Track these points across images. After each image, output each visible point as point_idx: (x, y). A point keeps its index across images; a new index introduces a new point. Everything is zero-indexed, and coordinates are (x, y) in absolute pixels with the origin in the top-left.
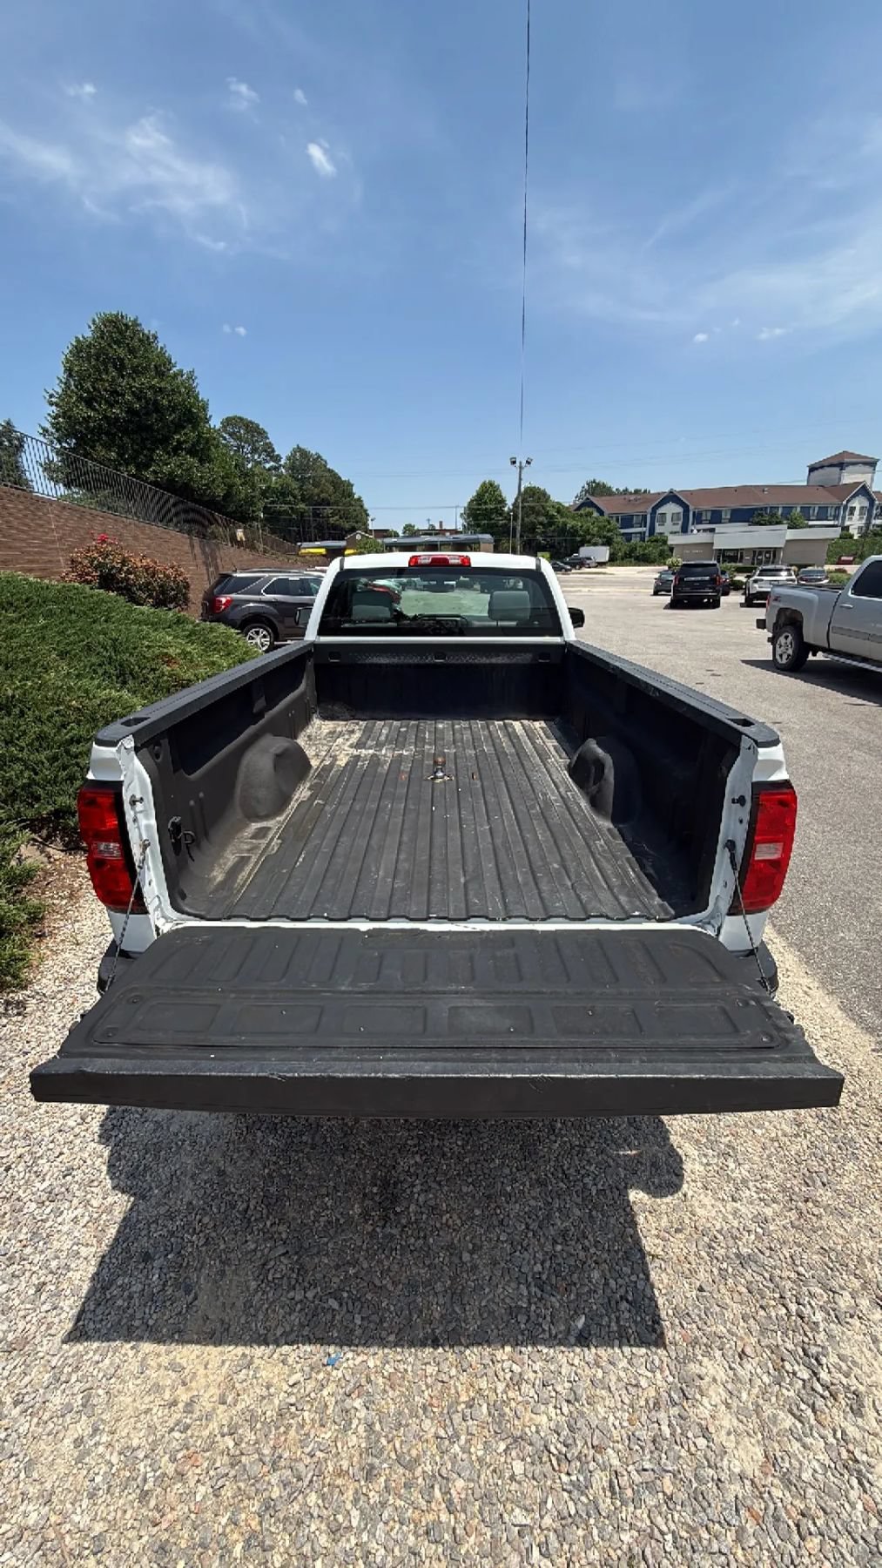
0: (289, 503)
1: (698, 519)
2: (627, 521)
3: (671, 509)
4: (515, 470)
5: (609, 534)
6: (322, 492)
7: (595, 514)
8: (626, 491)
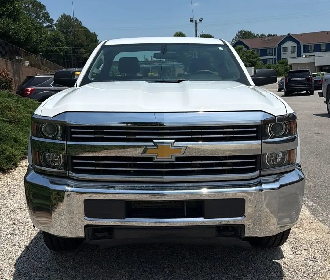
0: (59, 46)
1: (307, 50)
2: (264, 52)
3: (289, 44)
4: (193, 24)
5: (253, 60)
6: (78, 39)
7: (244, 49)
8: (262, 36)
